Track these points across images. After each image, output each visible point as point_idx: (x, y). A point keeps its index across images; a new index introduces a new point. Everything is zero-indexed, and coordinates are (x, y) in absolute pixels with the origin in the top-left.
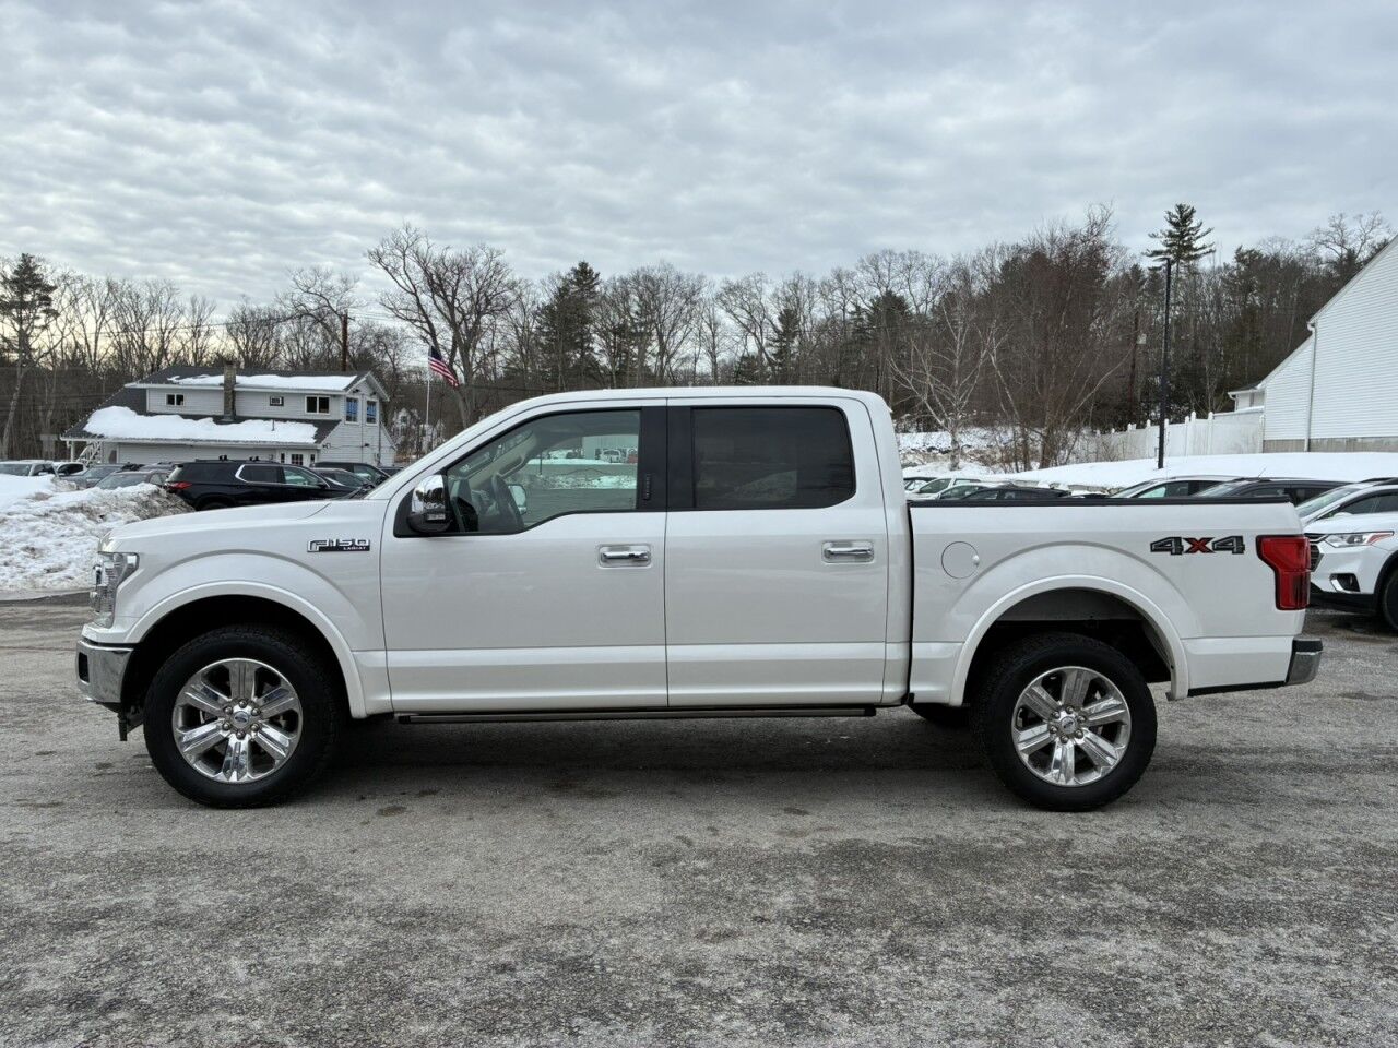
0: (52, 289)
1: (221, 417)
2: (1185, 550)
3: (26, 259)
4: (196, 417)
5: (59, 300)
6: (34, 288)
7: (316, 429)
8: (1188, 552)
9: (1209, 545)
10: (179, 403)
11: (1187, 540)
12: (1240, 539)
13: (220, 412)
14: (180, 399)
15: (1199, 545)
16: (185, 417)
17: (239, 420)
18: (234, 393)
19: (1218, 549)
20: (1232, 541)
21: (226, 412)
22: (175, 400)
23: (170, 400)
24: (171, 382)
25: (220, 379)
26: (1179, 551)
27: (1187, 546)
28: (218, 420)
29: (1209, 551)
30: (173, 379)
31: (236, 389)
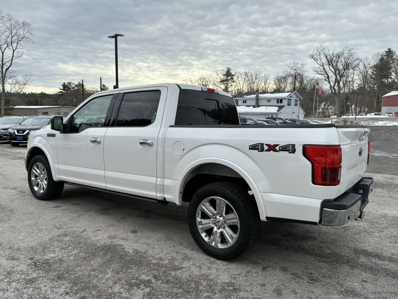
0: (233, 75)
1: (255, 106)
2: (265, 149)
3: (228, 69)
4: (249, 106)
5: (235, 78)
6: (230, 76)
7: (278, 108)
8: (266, 151)
9: (277, 148)
10: (245, 103)
11: (266, 145)
12: (294, 146)
13: (255, 104)
14: (246, 101)
15: (272, 148)
16: (246, 106)
17: (259, 106)
18: (258, 99)
19: (281, 150)
20: (289, 147)
21: (256, 104)
22: (245, 102)
23: (243, 102)
24: (244, 97)
25: (255, 96)
26: (262, 150)
27: (266, 148)
28: (254, 107)
29: (277, 151)
30: (245, 96)
31: (259, 98)
